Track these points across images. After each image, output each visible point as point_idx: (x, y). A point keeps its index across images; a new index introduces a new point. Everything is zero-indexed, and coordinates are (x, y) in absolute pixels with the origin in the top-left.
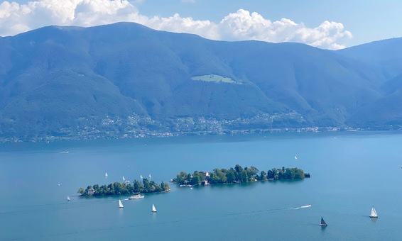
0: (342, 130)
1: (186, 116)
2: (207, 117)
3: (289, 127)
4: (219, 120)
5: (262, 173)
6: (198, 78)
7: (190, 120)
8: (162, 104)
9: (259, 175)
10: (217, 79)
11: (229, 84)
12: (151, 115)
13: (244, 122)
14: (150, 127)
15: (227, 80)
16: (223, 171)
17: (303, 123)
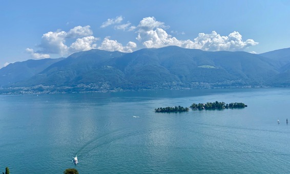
0: (261, 87)
1: (195, 82)
2: (204, 82)
3: (238, 86)
4: (209, 83)
5: (227, 104)
6: (200, 67)
7: (197, 83)
8: (186, 76)
9: (226, 105)
10: (208, 67)
11: (213, 69)
12: (181, 81)
13: (219, 84)
14: (181, 85)
15: (212, 67)
16: (211, 103)
17: (245, 84)
